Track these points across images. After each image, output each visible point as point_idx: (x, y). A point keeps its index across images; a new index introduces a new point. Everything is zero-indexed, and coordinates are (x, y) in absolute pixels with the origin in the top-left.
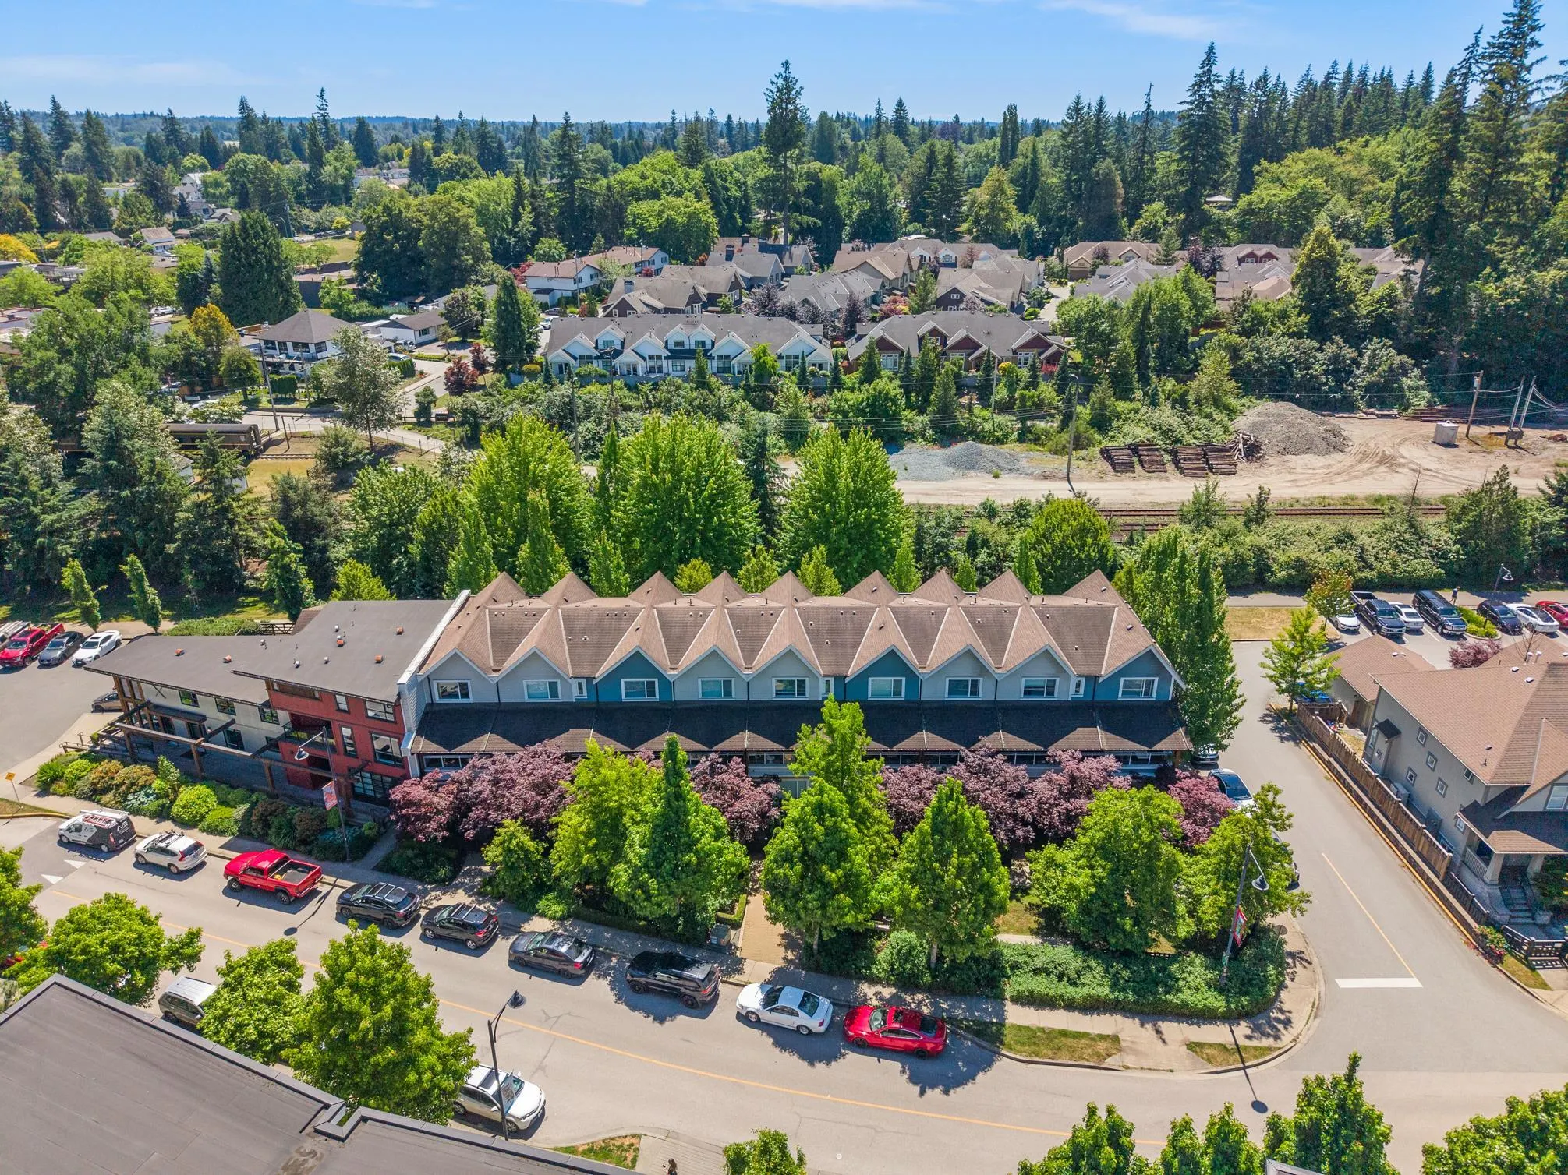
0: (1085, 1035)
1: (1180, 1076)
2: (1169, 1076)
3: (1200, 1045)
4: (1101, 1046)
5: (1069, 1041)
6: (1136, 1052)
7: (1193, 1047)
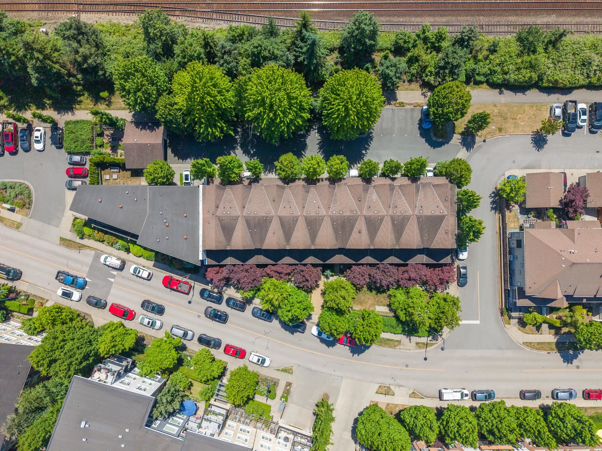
0: (393, 340)
1: (412, 351)
2: (409, 351)
3: (419, 343)
4: (396, 343)
5: (389, 342)
6: (403, 345)
7: (417, 344)
